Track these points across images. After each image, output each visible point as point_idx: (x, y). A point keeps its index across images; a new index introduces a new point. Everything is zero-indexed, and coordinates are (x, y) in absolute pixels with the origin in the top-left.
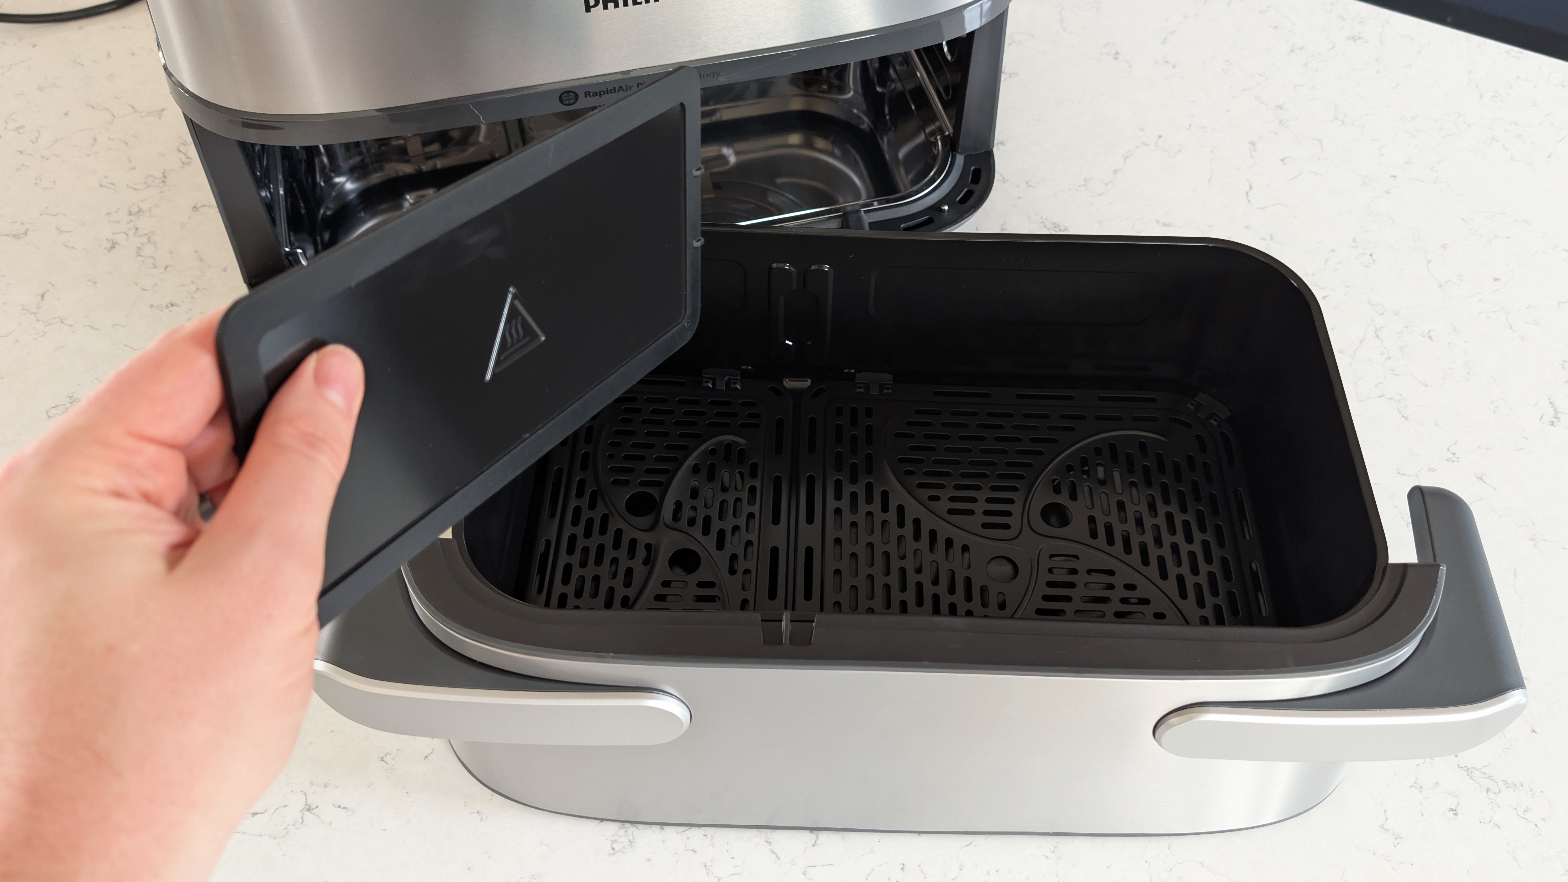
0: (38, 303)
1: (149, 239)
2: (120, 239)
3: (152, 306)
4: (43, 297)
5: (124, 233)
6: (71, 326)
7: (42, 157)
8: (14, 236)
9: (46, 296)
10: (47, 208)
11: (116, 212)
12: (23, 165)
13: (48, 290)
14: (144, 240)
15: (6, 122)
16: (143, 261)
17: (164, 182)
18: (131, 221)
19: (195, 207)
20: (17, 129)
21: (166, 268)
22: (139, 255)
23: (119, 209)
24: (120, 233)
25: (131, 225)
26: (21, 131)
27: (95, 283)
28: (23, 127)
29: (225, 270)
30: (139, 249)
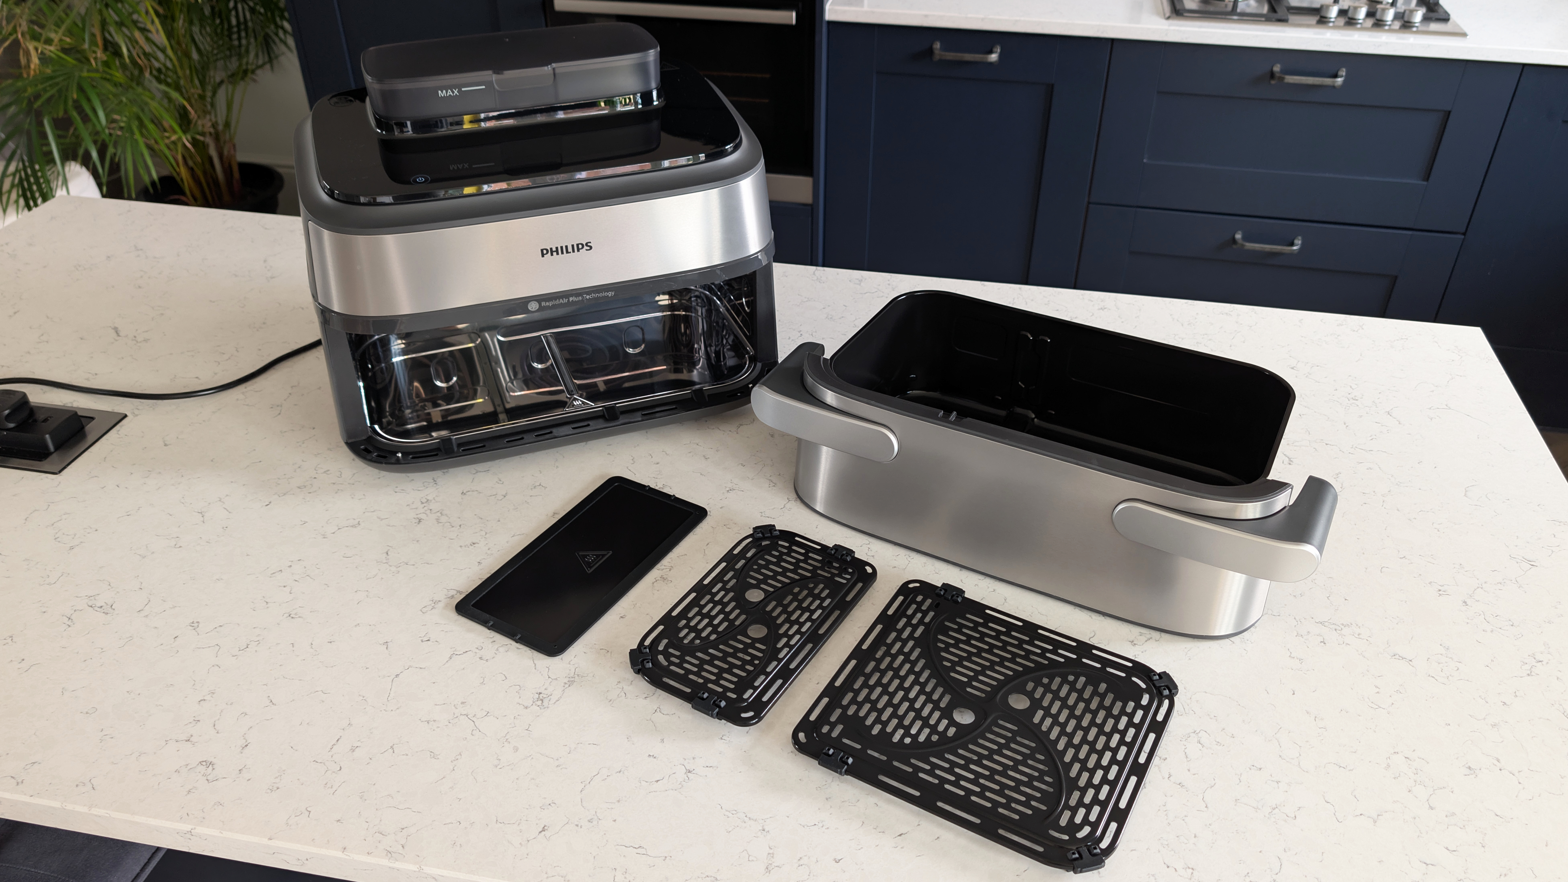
0: (386, 557)
1: (441, 513)
2: (423, 516)
3: (461, 546)
4: (387, 554)
5: (423, 513)
6: (414, 565)
7: (349, 484)
8: (352, 526)
9: (389, 553)
10: (366, 509)
11: (413, 503)
12: (338, 490)
13: (389, 550)
14: (439, 514)
15: (315, 470)
16: (443, 525)
17: (435, 483)
18: (425, 506)
19: (463, 493)
20: (325, 472)
21: (460, 526)
22: (439, 523)
23: (414, 502)
24: (420, 513)
25: (426, 508)
26: (328, 472)
27: (418, 541)
28: (329, 470)
29: (499, 521)
30: (438, 520)
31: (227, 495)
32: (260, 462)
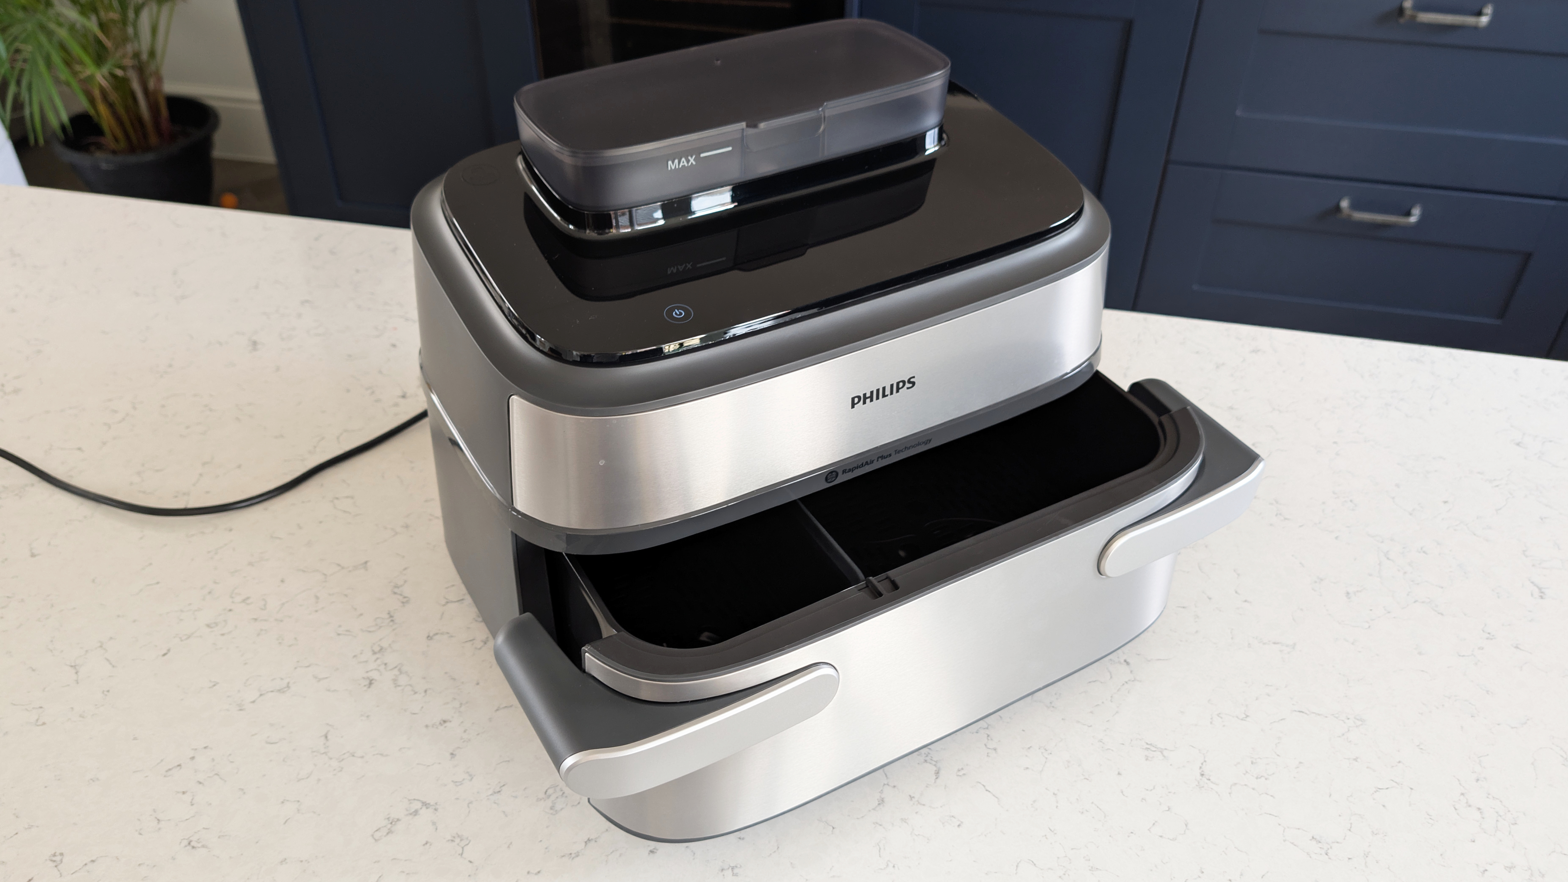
0: (325, 744)
1: (400, 670)
2: (374, 675)
3: (427, 726)
4: (326, 737)
5: (376, 669)
6: (362, 757)
7: (276, 620)
8: (279, 691)
9: (329, 737)
10: (298, 662)
11: (361, 653)
12: (262, 630)
13: (328, 731)
14: (396, 672)
15: (232, 597)
16: (403, 690)
17: (392, 621)
18: (377, 659)
19: (428, 637)
20: (244, 601)
21: (426, 691)
22: (397, 686)
23: (362, 650)
24: (372, 670)
25: (379, 662)
26: (248, 601)
27: (368, 716)
28: (248, 598)
29: (478, 684)
30: (395, 681)
31: (111, 638)
32: (158, 583)
